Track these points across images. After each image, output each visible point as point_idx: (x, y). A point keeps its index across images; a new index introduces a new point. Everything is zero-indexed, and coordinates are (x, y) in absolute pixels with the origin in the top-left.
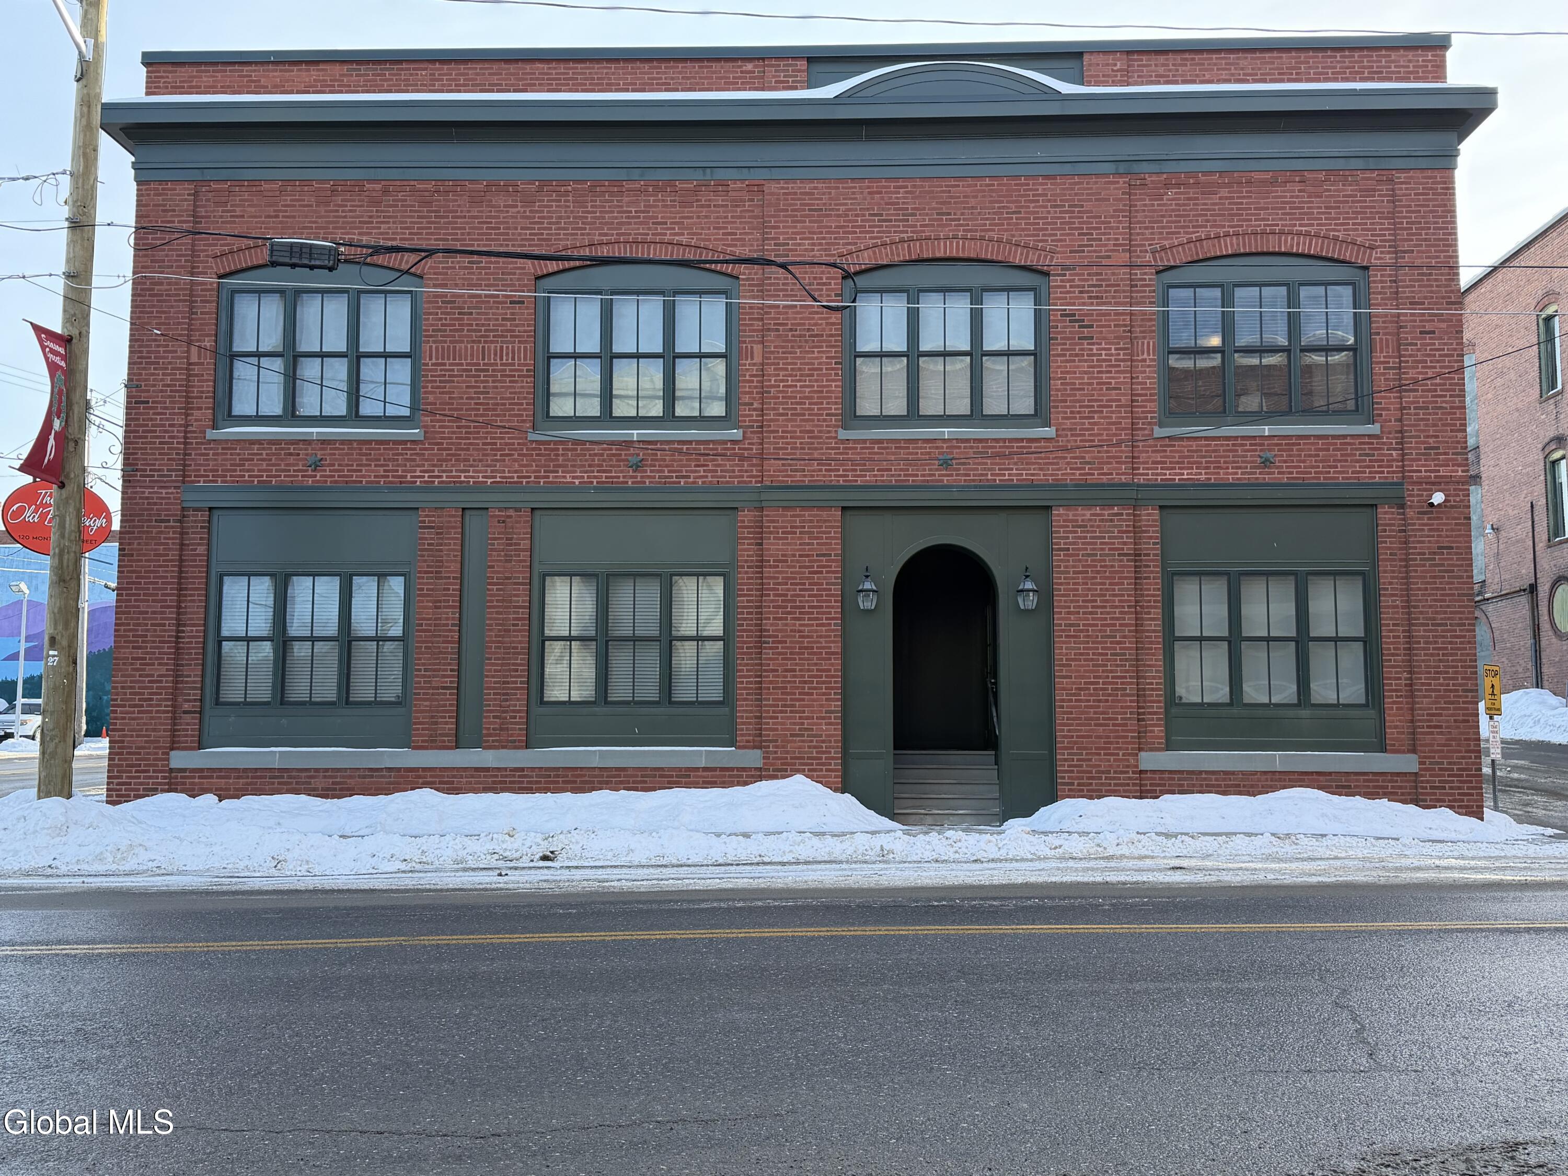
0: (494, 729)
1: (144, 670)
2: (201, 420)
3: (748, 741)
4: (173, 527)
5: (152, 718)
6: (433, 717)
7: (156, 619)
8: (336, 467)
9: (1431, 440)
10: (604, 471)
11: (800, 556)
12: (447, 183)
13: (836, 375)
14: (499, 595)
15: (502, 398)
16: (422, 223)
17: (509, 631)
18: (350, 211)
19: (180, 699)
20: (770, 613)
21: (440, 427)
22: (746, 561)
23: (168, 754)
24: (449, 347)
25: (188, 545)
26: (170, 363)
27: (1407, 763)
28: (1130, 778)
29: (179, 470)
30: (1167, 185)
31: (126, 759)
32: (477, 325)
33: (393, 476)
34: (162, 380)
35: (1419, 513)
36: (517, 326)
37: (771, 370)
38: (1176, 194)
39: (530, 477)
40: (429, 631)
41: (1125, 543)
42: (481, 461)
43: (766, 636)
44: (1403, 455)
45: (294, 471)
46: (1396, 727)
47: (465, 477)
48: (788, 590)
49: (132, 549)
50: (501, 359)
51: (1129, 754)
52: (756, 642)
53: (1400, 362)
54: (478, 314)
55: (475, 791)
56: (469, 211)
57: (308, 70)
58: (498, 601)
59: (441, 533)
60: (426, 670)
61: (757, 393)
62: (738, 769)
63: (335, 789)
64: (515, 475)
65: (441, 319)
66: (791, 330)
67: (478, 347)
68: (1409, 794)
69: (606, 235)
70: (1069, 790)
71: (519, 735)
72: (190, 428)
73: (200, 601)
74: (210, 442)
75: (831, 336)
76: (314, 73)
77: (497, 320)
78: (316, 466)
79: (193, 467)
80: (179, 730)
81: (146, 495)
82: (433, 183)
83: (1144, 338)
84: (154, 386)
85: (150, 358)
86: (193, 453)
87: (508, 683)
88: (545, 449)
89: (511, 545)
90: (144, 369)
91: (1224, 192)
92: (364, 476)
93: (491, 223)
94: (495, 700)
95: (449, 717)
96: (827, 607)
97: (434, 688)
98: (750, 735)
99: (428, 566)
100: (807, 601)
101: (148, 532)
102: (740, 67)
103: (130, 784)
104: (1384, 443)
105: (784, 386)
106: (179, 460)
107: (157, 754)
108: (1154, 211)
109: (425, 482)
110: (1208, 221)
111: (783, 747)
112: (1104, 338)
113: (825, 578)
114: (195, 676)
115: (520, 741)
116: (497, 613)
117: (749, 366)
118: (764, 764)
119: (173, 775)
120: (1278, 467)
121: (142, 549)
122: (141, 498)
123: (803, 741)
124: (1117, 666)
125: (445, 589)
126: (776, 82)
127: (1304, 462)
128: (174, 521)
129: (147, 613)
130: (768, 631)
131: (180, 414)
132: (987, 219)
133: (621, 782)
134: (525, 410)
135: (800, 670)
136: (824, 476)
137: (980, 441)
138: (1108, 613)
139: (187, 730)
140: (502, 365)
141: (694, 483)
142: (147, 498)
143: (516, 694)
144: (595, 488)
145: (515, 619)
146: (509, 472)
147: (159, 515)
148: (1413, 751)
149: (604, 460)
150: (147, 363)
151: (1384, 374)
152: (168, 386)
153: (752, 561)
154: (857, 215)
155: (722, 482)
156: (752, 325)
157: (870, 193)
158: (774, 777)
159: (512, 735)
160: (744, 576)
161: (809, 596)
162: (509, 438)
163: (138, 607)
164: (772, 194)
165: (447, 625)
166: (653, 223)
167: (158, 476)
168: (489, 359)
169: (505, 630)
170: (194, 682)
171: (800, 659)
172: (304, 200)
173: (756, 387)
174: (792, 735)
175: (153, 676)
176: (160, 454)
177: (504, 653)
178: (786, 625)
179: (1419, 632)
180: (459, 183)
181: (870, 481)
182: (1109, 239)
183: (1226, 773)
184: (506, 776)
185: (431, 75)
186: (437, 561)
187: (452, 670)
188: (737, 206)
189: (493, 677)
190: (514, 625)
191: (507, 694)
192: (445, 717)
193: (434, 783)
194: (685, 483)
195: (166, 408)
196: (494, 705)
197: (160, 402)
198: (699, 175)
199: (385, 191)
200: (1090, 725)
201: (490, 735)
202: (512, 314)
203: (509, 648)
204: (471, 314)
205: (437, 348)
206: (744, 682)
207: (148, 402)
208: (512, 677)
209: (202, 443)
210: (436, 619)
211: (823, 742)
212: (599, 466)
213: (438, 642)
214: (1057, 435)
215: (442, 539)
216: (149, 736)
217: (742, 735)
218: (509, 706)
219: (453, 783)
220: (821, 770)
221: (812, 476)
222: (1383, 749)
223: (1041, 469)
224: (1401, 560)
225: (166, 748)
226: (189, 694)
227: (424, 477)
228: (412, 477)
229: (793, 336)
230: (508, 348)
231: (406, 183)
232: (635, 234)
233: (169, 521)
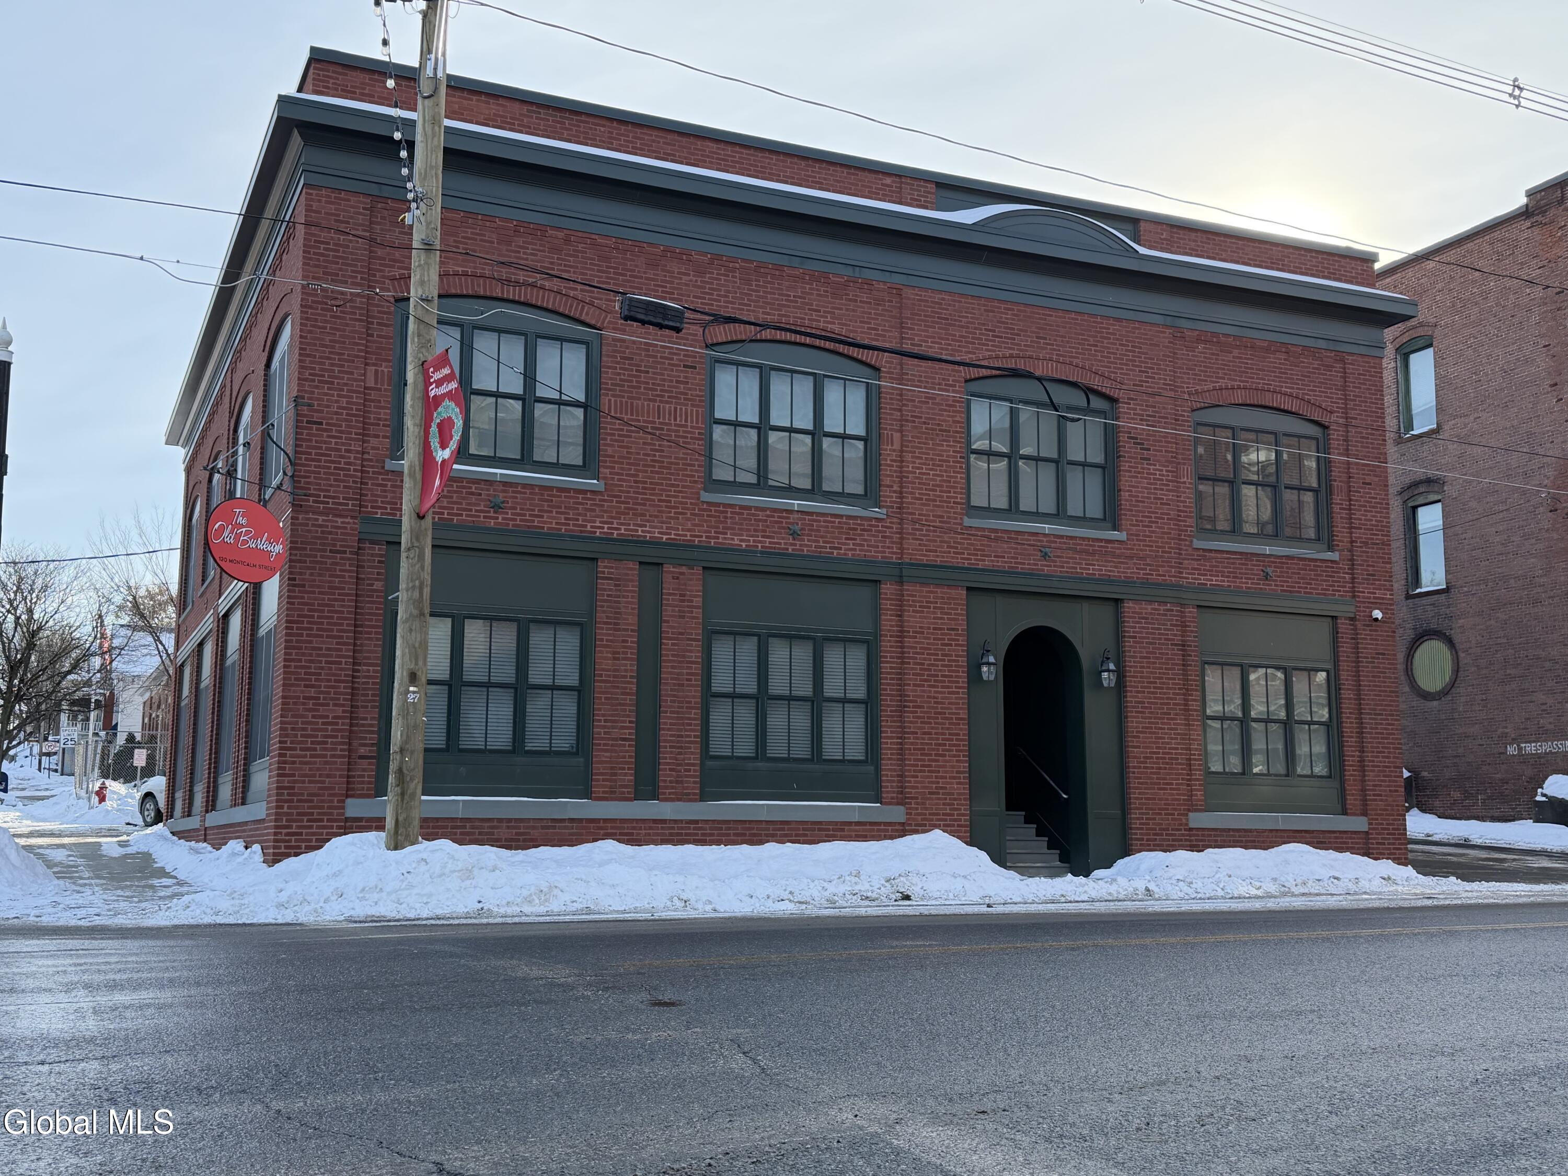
0: (671, 782)
1: (318, 710)
2: (378, 449)
3: (892, 798)
4: (349, 559)
5: (326, 763)
6: (612, 768)
7: (331, 656)
8: (518, 511)
9: (1371, 569)
10: (768, 537)
11: (935, 629)
12: (626, 242)
13: (961, 467)
14: (674, 650)
15: (676, 458)
16: (601, 277)
17: (683, 685)
18: (532, 254)
19: (355, 743)
20: (910, 679)
21: (619, 480)
22: (889, 631)
23: (343, 801)
24: (626, 402)
25: (363, 579)
26: (346, 384)
27: (1359, 824)
28: (1183, 835)
29: (356, 499)
30: (1199, 340)
31: (296, 808)
32: (653, 384)
33: (574, 525)
34: (337, 402)
35: (1364, 625)
36: (690, 389)
37: (908, 457)
38: (1205, 348)
39: (701, 537)
40: (609, 682)
41: (1175, 635)
42: (656, 517)
43: (906, 701)
44: (1353, 578)
45: (477, 511)
46: (1353, 795)
47: (642, 531)
48: (925, 659)
49: (303, 580)
50: (675, 419)
51: (1182, 815)
52: (897, 706)
53: (1350, 505)
54: (654, 373)
55: (656, 843)
56: (645, 273)
57: (488, 103)
58: (673, 655)
59: (619, 585)
60: (606, 721)
61: (897, 477)
62: (886, 824)
63: (518, 840)
64: (688, 533)
65: (619, 374)
66: (925, 423)
67: (654, 406)
68: (1362, 848)
69: (768, 314)
70: (1141, 845)
71: (693, 788)
72: (366, 456)
73: (378, 639)
74: (388, 472)
75: (957, 432)
76: (493, 107)
77: (672, 381)
78: (497, 508)
79: (369, 498)
80: (354, 777)
81: (320, 522)
82: (614, 240)
83: (1184, 464)
84: (328, 407)
85: (324, 376)
86: (370, 482)
87: (682, 736)
88: (715, 511)
89: (683, 601)
90: (317, 387)
91: (1236, 352)
92: (545, 523)
93: (666, 287)
94: (671, 753)
95: (629, 769)
96: (956, 677)
97: (613, 739)
98: (894, 792)
99: (608, 617)
100: (940, 671)
101: (322, 563)
102: (881, 179)
103: (301, 834)
104: (1340, 568)
105: (920, 473)
106: (356, 488)
107: (332, 801)
108: (1190, 360)
109: (604, 533)
110: (1225, 374)
111: (923, 804)
112: (1158, 461)
113: (954, 650)
114: (372, 719)
115: (694, 794)
116: (673, 667)
117: (889, 452)
118: (908, 819)
119: (348, 824)
120: (1274, 581)
121: (314, 581)
122: (313, 525)
123: (939, 799)
124: (1172, 739)
125: (624, 641)
126: (911, 199)
127: (1291, 578)
128: (351, 553)
129: (321, 649)
130: (909, 696)
131: (358, 440)
132: (1073, 348)
133: (786, 835)
134: (697, 471)
135: (936, 734)
136: (953, 558)
137: (1072, 538)
138: (1165, 694)
139: (363, 776)
140: (675, 425)
141: (845, 554)
142: (320, 526)
143: (690, 748)
144: (762, 552)
145: (688, 674)
146: (683, 530)
147: (335, 545)
148: (1364, 814)
149: (767, 526)
150: (319, 381)
151: (1339, 513)
152: (344, 408)
153: (894, 631)
154: (976, 328)
155: (869, 556)
156: (891, 414)
157: (985, 310)
158: (916, 832)
159: (687, 788)
160: (887, 645)
161: (942, 666)
162: (683, 497)
163: (311, 642)
164: (909, 299)
165: (625, 677)
166: (809, 309)
167: (333, 503)
168: (664, 418)
169: (679, 685)
170: (371, 725)
171: (936, 723)
172: (485, 235)
173: (895, 471)
174: (930, 793)
175: (327, 717)
176: (335, 480)
177: (679, 707)
178: (924, 691)
179: (1366, 719)
180: (638, 244)
181: (989, 566)
182: (1160, 379)
183: (1245, 830)
184: (682, 828)
185: (609, 132)
186: (616, 613)
187: (630, 722)
188: (878, 304)
189: (669, 730)
190: (688, 680)
191: (681, 747)
192: (624, 769)
193: (615, 834)
194: (838, 554)
195: (341, 432)
196: (670, 758)
197: (334, 425)
198: (849, 271)
199: (567, 241)
200: (1154, 789)
201: (667, 787)
202: (686, 377)
203: (682, 702)
204: (648, 372)
205: (616, 401)
206: (888, 744)
207: (321, 423)
208: (686, 730)
209: (380, 474)
210: (615, 670)
211: (955, 799)
212: (764, 531)
213: (616, 694)
214: (1128, 539)
215: (620, 590)
216: (324, 782)
217: (888, 792)
218: (684, 760)
219: (632, 834)
220: (954, 826)
221: (943, 557)
222: (1344, 812)
223: (1116, 567)
224: (1352, 662)
225: (342, 795)
226: (365, 738)
227: (603, 528)
228: (592, 527)
229: (926, 429)
230: (681, 409)
231: (587, 235)
232: (794, 317)
233: (345, 552)
